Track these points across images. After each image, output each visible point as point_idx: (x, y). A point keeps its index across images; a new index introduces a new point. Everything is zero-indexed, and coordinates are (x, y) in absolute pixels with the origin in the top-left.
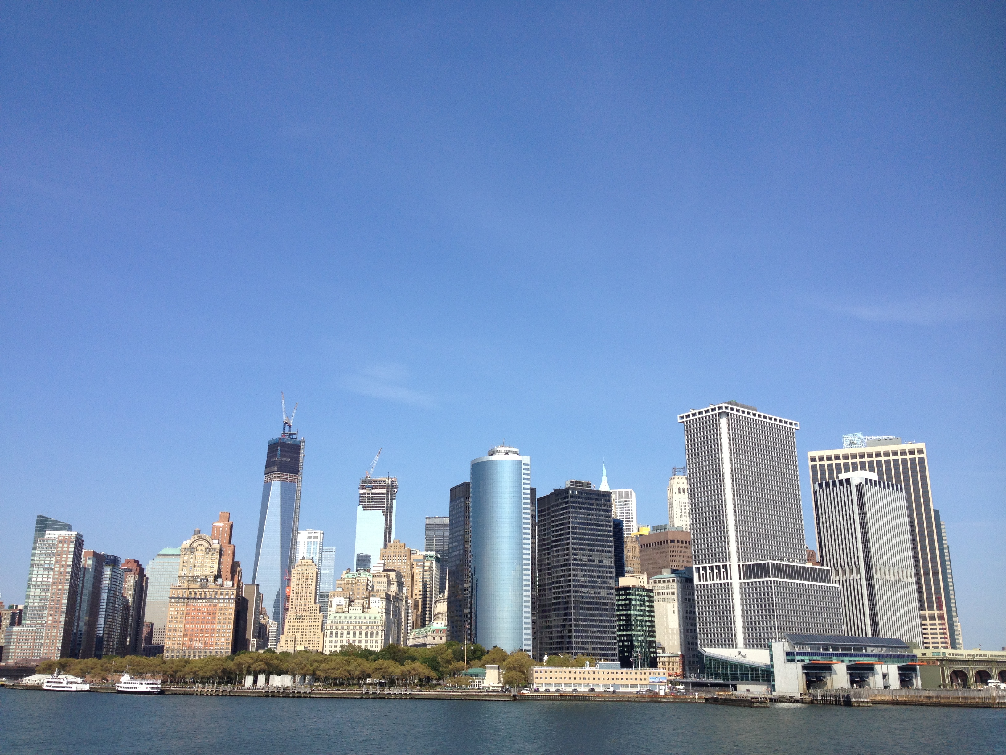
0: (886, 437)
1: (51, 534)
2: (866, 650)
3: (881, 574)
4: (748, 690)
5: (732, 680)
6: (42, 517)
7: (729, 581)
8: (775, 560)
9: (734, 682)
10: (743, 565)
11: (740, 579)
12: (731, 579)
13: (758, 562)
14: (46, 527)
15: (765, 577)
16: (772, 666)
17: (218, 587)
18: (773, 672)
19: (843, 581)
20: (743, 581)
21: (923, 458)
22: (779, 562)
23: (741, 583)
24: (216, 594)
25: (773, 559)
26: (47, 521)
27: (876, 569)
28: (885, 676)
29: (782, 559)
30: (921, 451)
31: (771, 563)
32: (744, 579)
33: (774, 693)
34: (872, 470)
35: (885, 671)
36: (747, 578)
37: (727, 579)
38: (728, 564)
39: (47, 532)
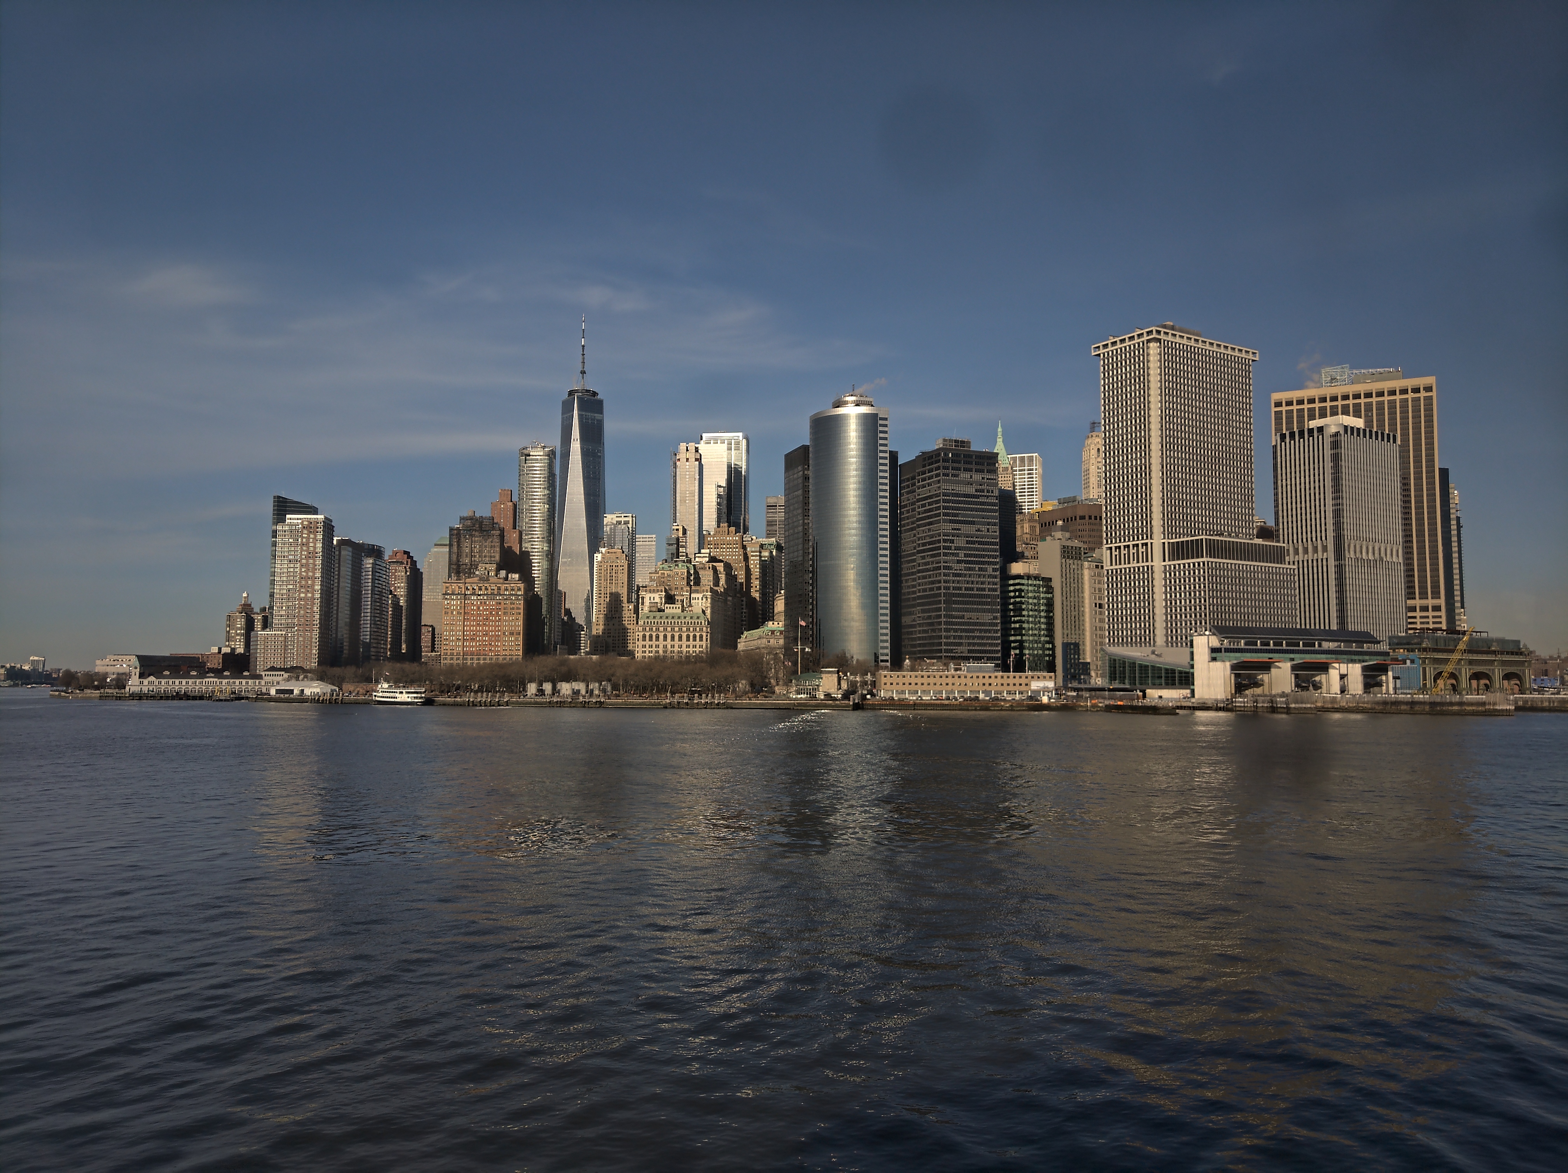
0: (1381, 370)
1: (293, 519)
2: (1320, 645)
3: (1355, 552)
4: (1161, 697)
5: (1141, 684)
6: (279, 497)
7: (1149, 563)
8: (1212, 535)
9: (1143, 687)
10: (1169, 543)
11: (1164, 561)
12: (1152, 561)
13: (1190, 539)
14: (286, 511)
15: (1198, 557)
16: (1192, 667)
17: (501, 581)
18: (1193, 674)
19: (1303, 561)
20: (1167, 563)
21: (1431, 398)
22: (1217, 538)
23: (1165, 566)
24: (499, 589)
25: (1210, 535)
26: (286, 502)
27: (1349, 546)
28: (1342, 677)
29: (1222, 535)
30: (1429, 389)
31: (1206, 539)
32: (1169, 560)
33: (1193, 700)
34: (1357, 414)
35: (1343, 671)
36: (1174, 560)
37: (1147, 561)
38: (1149, 541)
39: (288, 516)
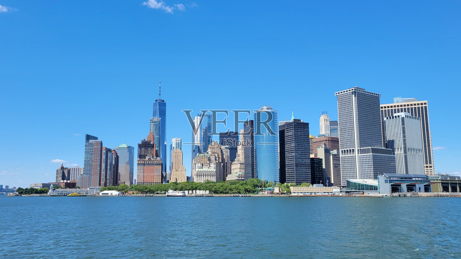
0: (411, 98)
1: (91, 141)
3: (410, 151)
6: (87, 135)
7: (354, 155)
10: (360, 149)
13: (365, 148)
15: (369, 153)
20: (360, 155)
21: (426, 107)
24: (154, 162)
26: (89, 136)
27: (408, 149)
30: (425, 104)
31: (370, 148)
36: (361, 154)
38: (354, 149)
39: (90, 140)
